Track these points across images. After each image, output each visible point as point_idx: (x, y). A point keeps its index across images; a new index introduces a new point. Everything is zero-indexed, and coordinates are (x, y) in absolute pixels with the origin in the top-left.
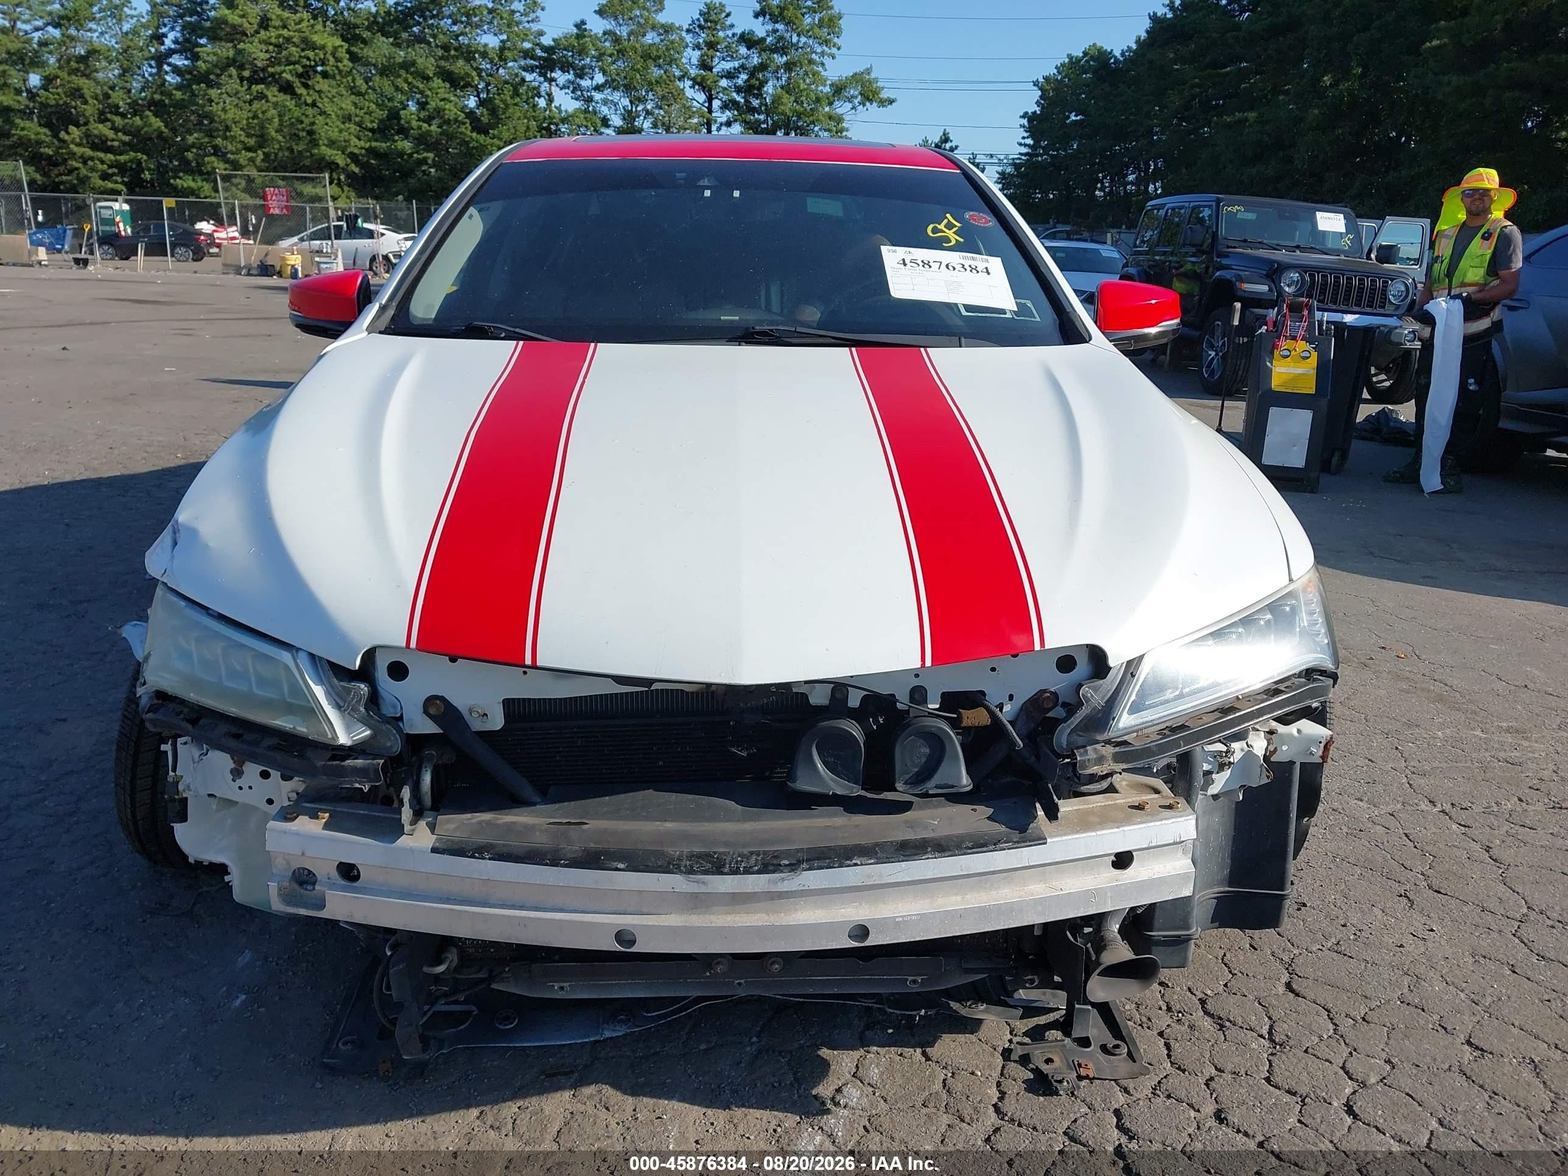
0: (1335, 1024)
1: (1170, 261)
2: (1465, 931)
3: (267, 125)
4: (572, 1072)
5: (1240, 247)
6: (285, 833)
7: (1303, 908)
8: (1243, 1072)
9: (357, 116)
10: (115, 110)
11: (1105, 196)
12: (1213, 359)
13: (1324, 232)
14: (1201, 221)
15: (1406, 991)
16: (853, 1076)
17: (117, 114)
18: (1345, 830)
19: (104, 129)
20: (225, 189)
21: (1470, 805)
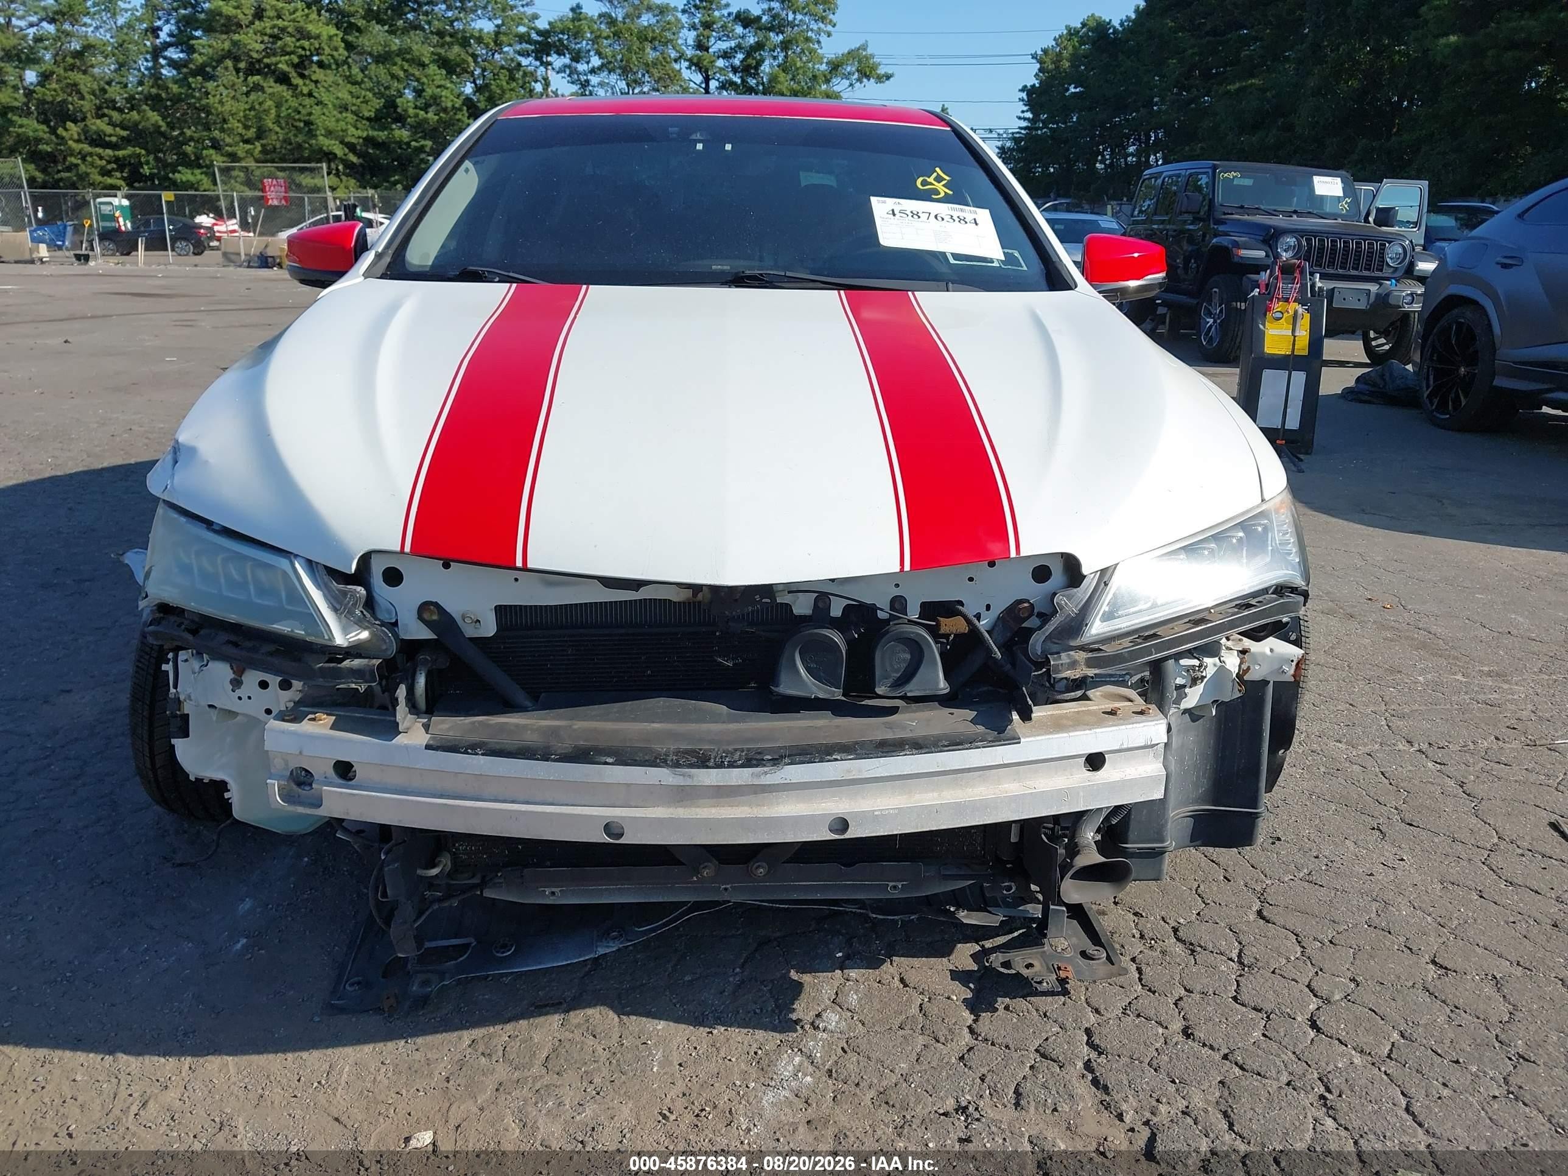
0: (1303, 947)
1: (1168, 230)
2: (1435, 860)
3: (264, 117)
4: (561, 1003)
5: (1237, 214)
6: (283, 732)
7: (1277, 842)
8: (1211, 992)
9: (354, 105)
10: (112, 105)
11: (1105, 169)
12: (1211, 326)
13: (1322, 197)
14: (1199, 189)
15: (1373, 915)
16: (833, 1002)
17: (115, 108)
18: (1323, 769)
19: (101, 125)
20: (224, 183)
21: (1447, 744)
